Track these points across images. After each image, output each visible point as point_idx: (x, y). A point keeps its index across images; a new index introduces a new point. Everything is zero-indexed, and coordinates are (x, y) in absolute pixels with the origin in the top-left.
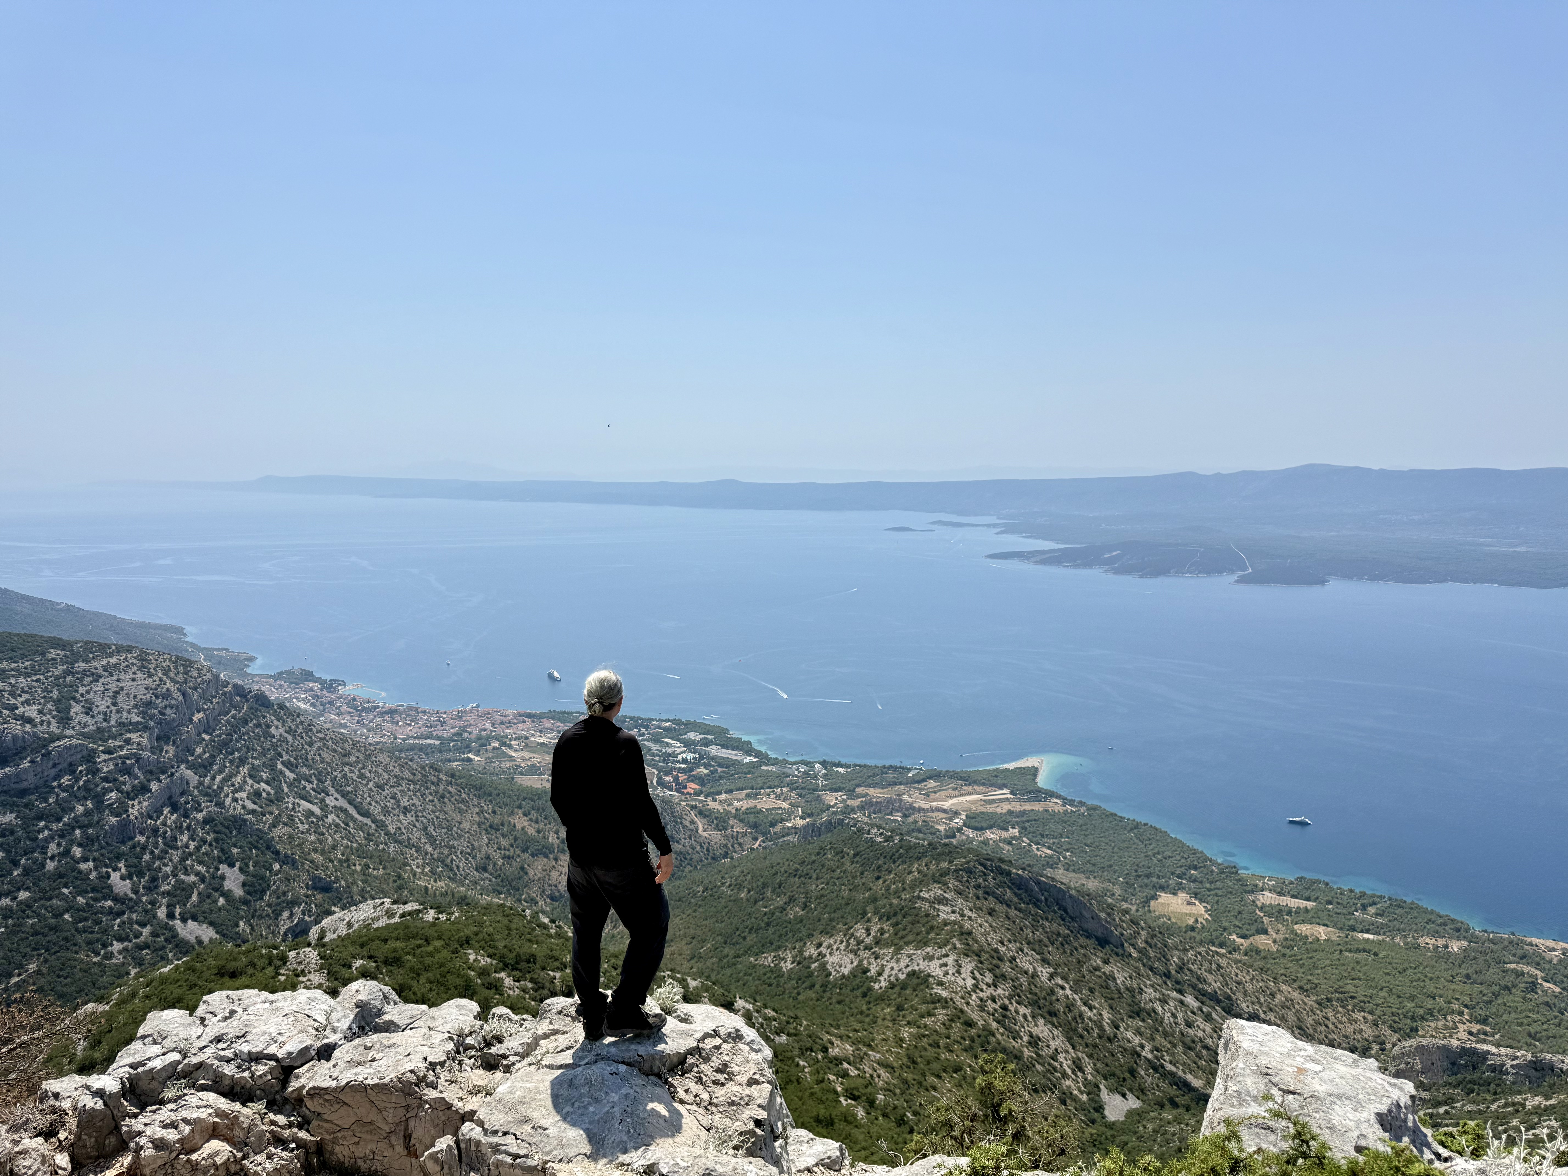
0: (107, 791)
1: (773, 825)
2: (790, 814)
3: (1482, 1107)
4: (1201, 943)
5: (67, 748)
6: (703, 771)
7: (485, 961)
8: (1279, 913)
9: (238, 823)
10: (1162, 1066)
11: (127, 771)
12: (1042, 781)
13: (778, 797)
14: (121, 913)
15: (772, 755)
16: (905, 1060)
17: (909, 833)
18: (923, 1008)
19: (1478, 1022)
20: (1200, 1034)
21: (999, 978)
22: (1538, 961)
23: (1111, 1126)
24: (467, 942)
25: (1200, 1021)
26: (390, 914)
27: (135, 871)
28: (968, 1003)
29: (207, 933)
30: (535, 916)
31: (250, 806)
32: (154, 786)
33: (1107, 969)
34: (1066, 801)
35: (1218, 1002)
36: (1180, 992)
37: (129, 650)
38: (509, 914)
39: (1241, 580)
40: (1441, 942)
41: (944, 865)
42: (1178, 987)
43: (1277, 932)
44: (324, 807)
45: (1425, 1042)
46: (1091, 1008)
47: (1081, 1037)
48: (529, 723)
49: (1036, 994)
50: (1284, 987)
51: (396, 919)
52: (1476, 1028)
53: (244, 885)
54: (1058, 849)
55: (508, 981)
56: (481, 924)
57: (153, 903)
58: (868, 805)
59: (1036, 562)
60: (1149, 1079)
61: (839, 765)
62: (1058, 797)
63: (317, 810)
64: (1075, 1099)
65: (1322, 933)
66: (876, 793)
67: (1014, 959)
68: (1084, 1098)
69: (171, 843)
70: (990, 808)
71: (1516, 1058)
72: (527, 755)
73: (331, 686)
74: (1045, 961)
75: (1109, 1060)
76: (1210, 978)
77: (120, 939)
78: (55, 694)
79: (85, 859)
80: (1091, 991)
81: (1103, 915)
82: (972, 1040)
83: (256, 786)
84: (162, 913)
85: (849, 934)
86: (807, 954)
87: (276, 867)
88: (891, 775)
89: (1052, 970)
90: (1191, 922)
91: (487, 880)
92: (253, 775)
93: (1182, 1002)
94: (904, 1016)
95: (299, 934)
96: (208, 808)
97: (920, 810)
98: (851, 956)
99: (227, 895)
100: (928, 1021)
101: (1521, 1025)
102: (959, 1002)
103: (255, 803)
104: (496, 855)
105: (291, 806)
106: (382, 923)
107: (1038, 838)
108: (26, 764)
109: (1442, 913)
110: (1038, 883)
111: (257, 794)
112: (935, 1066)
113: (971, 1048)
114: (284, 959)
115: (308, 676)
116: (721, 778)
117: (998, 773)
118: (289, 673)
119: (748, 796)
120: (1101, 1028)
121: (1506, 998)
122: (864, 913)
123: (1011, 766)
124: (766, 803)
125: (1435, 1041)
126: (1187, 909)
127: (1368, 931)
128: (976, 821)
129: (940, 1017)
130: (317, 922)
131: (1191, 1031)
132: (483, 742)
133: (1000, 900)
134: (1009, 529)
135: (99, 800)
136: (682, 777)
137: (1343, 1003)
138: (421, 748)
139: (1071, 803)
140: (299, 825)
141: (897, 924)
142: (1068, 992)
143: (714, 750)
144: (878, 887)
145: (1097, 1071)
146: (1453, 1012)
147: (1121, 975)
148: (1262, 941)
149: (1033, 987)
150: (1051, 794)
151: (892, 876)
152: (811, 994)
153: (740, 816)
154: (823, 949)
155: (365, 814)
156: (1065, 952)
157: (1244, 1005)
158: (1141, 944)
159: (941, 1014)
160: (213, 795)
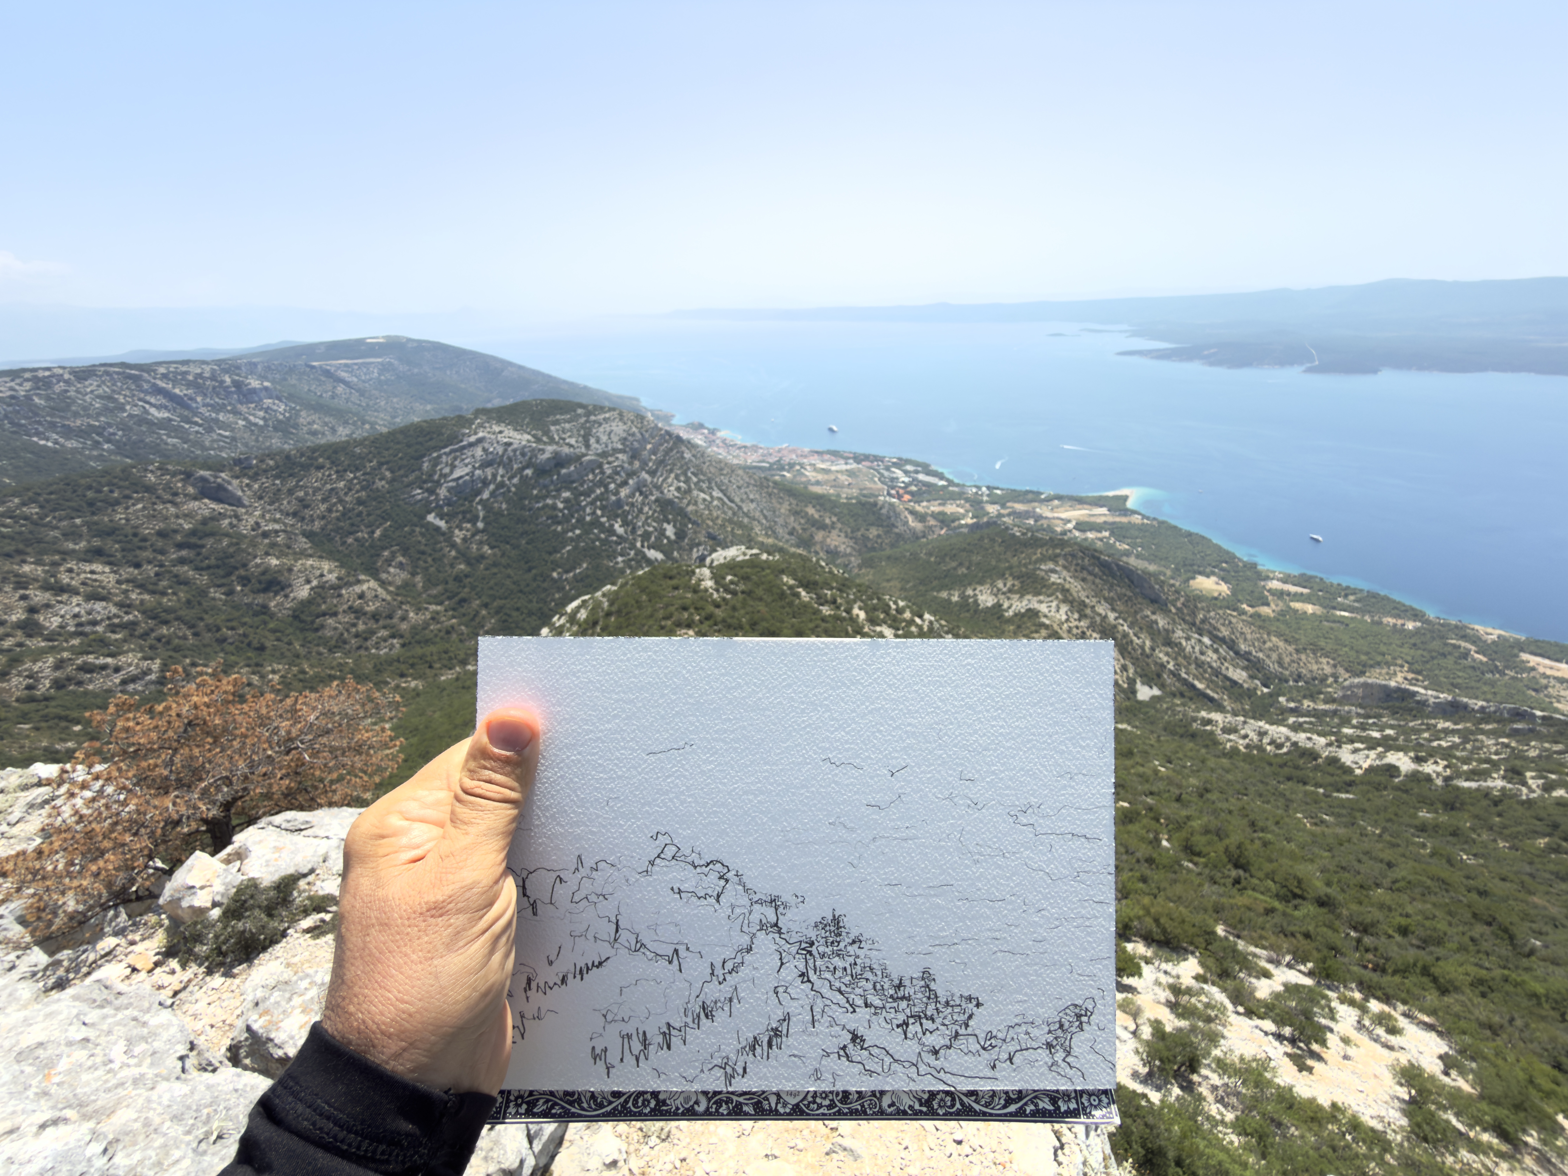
0: (609, 483)
1: (953, 521)
2: (964, 516)
3: (1402, 723)
4: (1221, 608)
5: (590, 461)
6: (914, 488)
7: (792, 582)
8: (1280, 594)
9: (670, 502)
10: (1179, 675)
11: (618, 473)
12: (1130, 504)
13: (958, 506)
14: (620, 544)
15: (956, 481)
17: (1037, 531)
18: (1033, 628)
19: (1413, 672)
20: (1209, 659)
21: (1083, 616)
22: (1475, 640)
23: (1140, 702)
24: (782, 572)
25: (1210, 652)
26: (744, 554)
27: (625, 523)
28: (1061, 628)
29: (660, 556)
30: (818, 561)
31: (676, 494)
32: (631, 482)
33: (1154, 617)
34: (1144, 517)
35: (1225, 643)
36: (1201, 635)
37: (614, 409)
38: (805, 559)
39: (1309, 370)
40: (1400, 622)
41: (1058, 551)
42: (1200, 632)
43: (1277, 605)
44: (712, 497)
45: (1370, 681)
46: (1139, 638)
48: (816, 456)
49: (1105, 627)
50: (1274, 639)
51: (747, 557)
52: (1410, 676)
53: (675, 533)
54: (1134, 545)
55: (803, 593)
56: (790, 563)
57: (635, 539)
58: (1014, 514)
59: (1152, 358)
60: (1169, 680)
61: (997, 488)
62: (1139, 514)
63: (708, 498)
65: (1310, 608)
66: (1020, 507)
67: (1093, 607)
68: (1126, 686)
69: (641, 511)
70: (1093, 519)
71: (1438, 698)
72: (814, 474)
73: (713, 432)
74: (1113, 609)
75: (1145, 667)
76: (1223, 629)
77: (622, 555)
78: (582, 432)
79: (603, 516)
80: (1141, 629)
81: (1157, 587)
83: (679, 484)
84: (639, 544)
85: (993, 585)
86: (967, 593)
87: (690, 526)
88: (1030, 496)
89: (1118, 615)
90: (1216, 594)
91: (793, 540)
92: (677, 478)
93: (1200, 641)
94: (1021, 631)
95: (702, 559)
96: (656, 494)
97: (1046, 518)
98: (993, 597)
99: (668, 538)
101: (1447, 678)
102: (1056, 627)
103: (678, 493)
104: (798, 528)
105: (696, 495)
106: (741, 558)
107: (1121, 538)
108: (572, 468)
109: (1407, 603)
110: (1118, 565)
111: (679, 488)
114: (693, 572)
115: (701, 426)
116: (924, 493)
117: (1101, 498)
118: (692, 424)
119: (940, 504)
120: (1143, 650)
121: (1442, 662)
122: (1004, 575)
123: (1111, 494)
124: (951, 508)
125: (1378, 681)
126: (1215, 587)
127: (1345, 610)
128: (1081, 526)
129: (1043, 634)
130: (710, 554)
131: (1203, 658)
132: (791, 465)
133: (1090, 573)
134: (1135, 334)
135: (606, 487)
136: (901, 491)
137: (1314, 652)
138: (760, 468)
139: (1148, 518)
140: (700, 505)
141: (1024, 582)
142: (1126, 628)
143: (921, 477)
144: (1015, 561)
145: (1137, 672)
146: (1396, 665)
147: (1162, 622)
148: (1265, 610)
149: (1103, 624)
150: (1134, 512)
151: (1023, 555)
152: (967, 615)
153: (934, 515)
154: (977, 592)
155: (732, 501)
156: (1127, 605)
157: (1243, 647)
158: (1179, 604)
159: (1044, 632)
160: (659, 488)
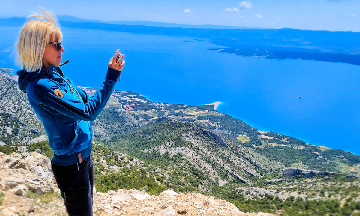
1: (150, 118)
2: (154, 116)
4: (246, 146)
6: (133, 105)
8: (265, 140)
10: (233, 174)
12: (215, 108)
13: (152, 111)
15: (151, 101)
16: (174, 173)
18: (180, 161)
19: (304, 164)
21: (198, 154)
22: (319, 151)
23: (220, 187)
28: (190, 160)
29: (3, 143)
31: (13, 111)
33: (223, 152)
34: (220, 113)
35: (248, 160)
39: (267, 58)
41: (188, 128)
42: (239, 156)
43: (264, 144)
45: (291, 168)
46: (218, 161)
47: (216, 167)
49: (206, 158)
50: (263, 156)
53: (12, 131)
54: (217, 124)
60: (230, 177)
61: (167, 104)
63: (32, 112)
64: (212, 181)
65: (274, 144)
66: (176, 111)
67: (202, 150)
68: (215, 181)
70: (203, 115)
71: (308, 171)
74: (209, 150)
75: (222, 173)
76: (246, 154)
80: (219, 157)
81: (224, 140)
82: (190, 168)
83: (14, 105)
85: (165, 144)
86: (155, 149)
87: (21, 127)
88: (180, 106)
89: (211, 152)
92: (14, 102)
93: (239, 160)
94: (176, 163)
97: (187, 115)
98: (165, 149)
99: (8, 134)
100: (181, 164)
101: (313, 165)
103: (14, 110)
105: (24, 111)
106: (45, 140)
107: (213, 122)
109: (301, 140)
110: (209, 132)
111: (15, 107)
112: (181, 174)
113: (190, 170)
114: (17, 149)
116: (138, 106)
117: (205, 106)
119: (145, 111)
120: (220, 166)
121: (311, 159)
122: (169, 140)
123: (209, 105)
124: (149, 113)
127: (284, 144)
128: (200, 118)
129: (184, 163)
131: (241, 166)
133: (200, 136)
136: (128, 106)
137: (275, 160)
139: (222, 114)
140: (27, 116)
141: (176, 142)
142: (214, 157)
143: (136, 99)
144: (173, 133)
145: (218, 175)
146: (299, 162)
147: (226, 154)
148: (260, 146)
149: (206, 156)
150: (217, 111)
151: (176, 131)
152: (155, 158)
153: (142, 116)
154: (159, 148)
156: (214, 148)
157: (253, 160)
158: (232, 146)
159: (184, 162)
160: (2, 108)
